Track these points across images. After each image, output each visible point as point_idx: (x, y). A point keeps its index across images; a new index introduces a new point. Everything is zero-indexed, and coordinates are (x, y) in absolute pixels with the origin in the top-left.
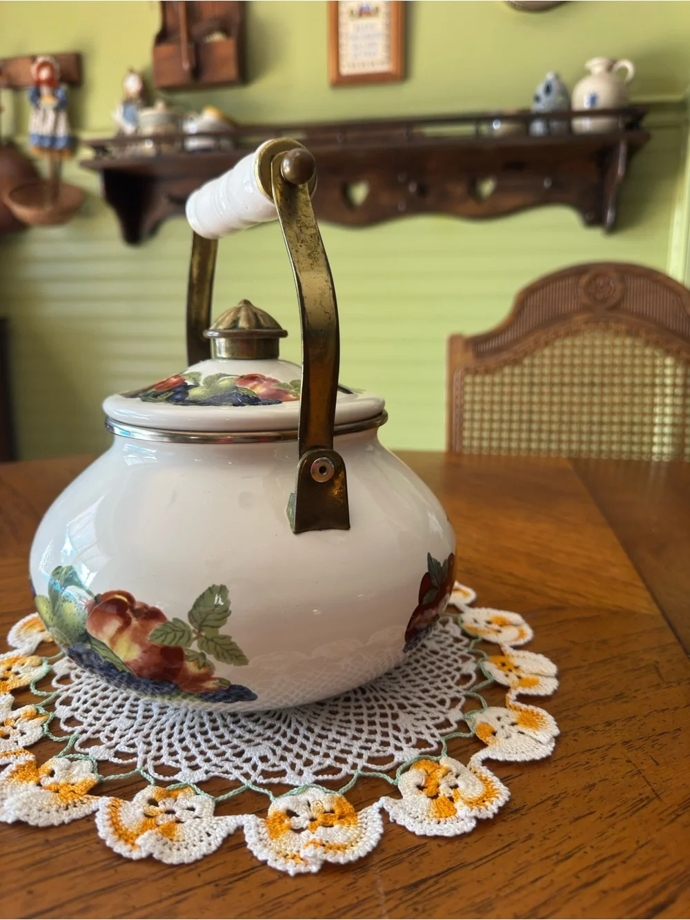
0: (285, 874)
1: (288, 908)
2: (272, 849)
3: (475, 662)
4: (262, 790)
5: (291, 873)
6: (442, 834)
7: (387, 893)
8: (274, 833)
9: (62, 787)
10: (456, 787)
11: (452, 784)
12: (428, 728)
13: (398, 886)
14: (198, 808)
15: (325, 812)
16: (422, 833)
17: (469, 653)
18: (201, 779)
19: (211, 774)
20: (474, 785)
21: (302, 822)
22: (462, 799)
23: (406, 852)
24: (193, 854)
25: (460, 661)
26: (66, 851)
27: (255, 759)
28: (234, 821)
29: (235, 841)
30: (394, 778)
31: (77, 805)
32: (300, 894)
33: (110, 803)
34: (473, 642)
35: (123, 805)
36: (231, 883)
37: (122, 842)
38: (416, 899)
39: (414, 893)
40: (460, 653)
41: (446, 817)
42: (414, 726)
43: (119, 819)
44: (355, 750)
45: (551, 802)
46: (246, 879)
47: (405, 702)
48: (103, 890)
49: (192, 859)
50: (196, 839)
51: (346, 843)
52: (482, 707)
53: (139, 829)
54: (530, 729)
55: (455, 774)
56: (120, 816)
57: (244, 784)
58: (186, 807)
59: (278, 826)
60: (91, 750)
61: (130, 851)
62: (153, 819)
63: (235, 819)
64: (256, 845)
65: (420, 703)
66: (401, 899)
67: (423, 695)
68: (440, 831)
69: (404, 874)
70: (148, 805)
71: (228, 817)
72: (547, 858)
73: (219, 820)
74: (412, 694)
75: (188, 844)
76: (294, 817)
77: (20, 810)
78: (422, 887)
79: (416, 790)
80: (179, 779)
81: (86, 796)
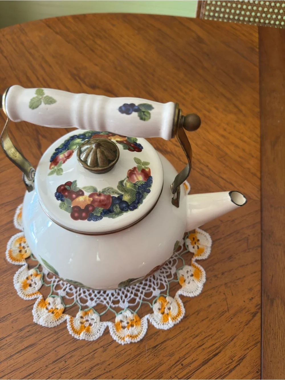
0: (121, 344)
2: (117, 336)
4: (113, 310)
5: (123, 344)
7: (148, 350)
8: (117, 330)
9: (54, 310)
10: (170, 309)
11: (169, 307)
12: (164, 277)
13: (151, 347)
14: (95, 319)
15: (132, 320)
16: (158, 328)
18: (94, 305)
19: (97, 302)
20: (175, 308)
21: (125, 325)
22: (171, 316)
23: (153, 334)
24: (96, 337)
26: (62, 335)
27: (110, 295)
29: (107, 331)
31: (60, 318)
33: (70, 318)
35: (74, 319)
36: (107, 347)
37: (76, 334)
38: (155, 352)
39: (155, 350)
41: (166, 322)
42: (160, 276)
43: (74, 326)
44: (141, 289)
45: (197, 313)
46: (111, 345)
48: (75, 349)
49: (96, 339)
50: (96, 331)
51: (137, 334)
52: (183, 266)
53: (80, 329)
54: (196, 280)
55: (170, 303)
56: (74, 324)
57: (107, 307)
58: (92, 319)
59: (118, 326)
60: (59, 291)
61: (79, 337)
62: (83, 324)
63: (106, 324)
64: (113, 334)
66: (151, 352)
68: (163, 328)
69: (152, 343)
70: (81, 319)
71: (104, 322)
72: (191, 336)
73: (102, 324)
75: (94, 334)
76: (123, 323)
77: (45, 324)
78: (157, 347)
79: (158, 310)
80: (88, 305)
81: (62, 315)
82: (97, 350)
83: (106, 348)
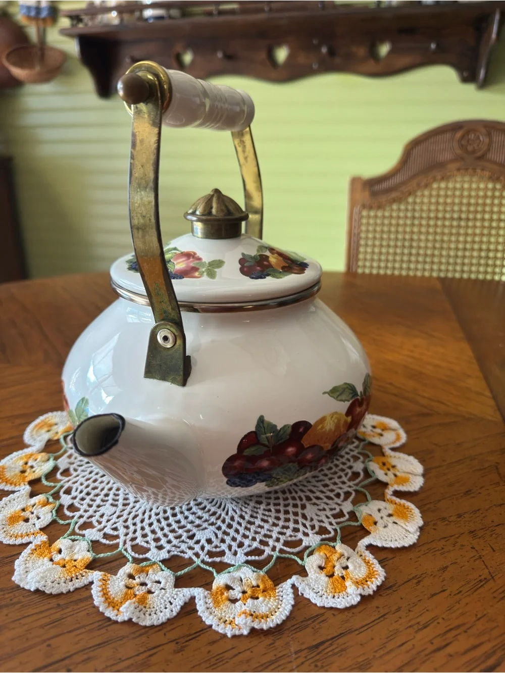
0: (225, 636)
1: (227, 662)
2: (215, 616)
3: (363, 462)
4: (208, 568)
5: (229, 635)
6: (336, 607)
7: (296, 653)
8: (217, 603)
9: (67, 563)
10: (346, 568)
11: (344, 565)
12: (328, 517)
13: (304, 647)
14: (163, 582)
15: (253, 587)
16: (322, 605)
17: (359, 453)
18: (165, 557)
19: (172, 553)
20: (360, 567)
21: (236, 595)
22: (351, 579)
23: (309, 619)
24: (160, 618)
25: (352, 460)
26: (72, 613)
27: (203, 541)
28: (189, 592)
29: (189, 607)
30: (302, 559)
31: (78, 577)
32: (235, 651)
33: (101, 577)
34: (362, 443)
35: (111, 579)
36: (186, 641)
37: (111, 608)
38: (318, 657)
39: (315, 654)
40: (352, 453)
41: (340, 592)
42: (317, 515)
43: (108, 590)
44: (275, 535)
45: (415, 581)
46: (197, 639)
47: (311, 495)
48: (99, 645)
49: (160, 622)
50: (162, 606)
51: (268, 613)
52: (367, 500)
53: (122, 598)
54: (402, 521)
55: (346, 558)
56: (109, 588)
57: (195, 562)
58: (155, 581)
59: (220, 597)
60: (87, 532)
61: (117, 615)
62: (132, 590)
63: (190, 591)
64: (204, 612)
65: (321, 496)
66: (306, 657)
67: (324, 489)
68: (335, 604)
69: (308, 638)
70: (128, 579)
71: (184, 589)
72: (411, 626)
73: (178, 591)
74: (316, 488)
75: (156, 610)
76: (231, 590)
77: (39, 582)
78: (321, 648)
79: (318, 570)
80: (149, 557)
81: (84, 570)
82: (161, 648)
83: (184, 644)
